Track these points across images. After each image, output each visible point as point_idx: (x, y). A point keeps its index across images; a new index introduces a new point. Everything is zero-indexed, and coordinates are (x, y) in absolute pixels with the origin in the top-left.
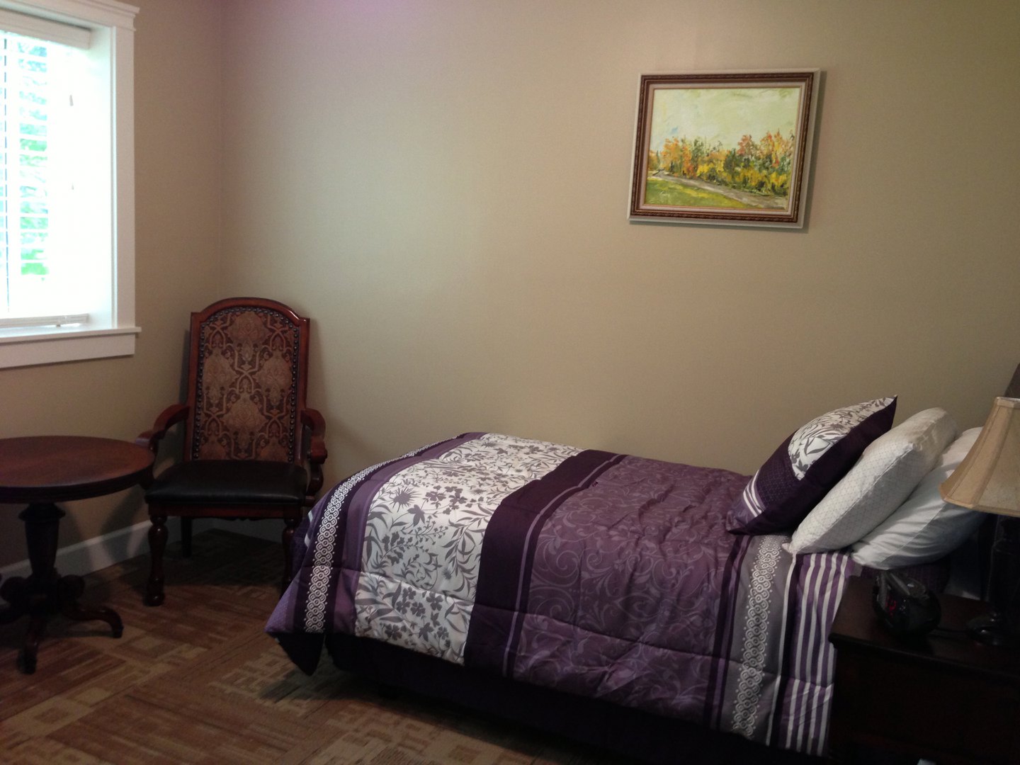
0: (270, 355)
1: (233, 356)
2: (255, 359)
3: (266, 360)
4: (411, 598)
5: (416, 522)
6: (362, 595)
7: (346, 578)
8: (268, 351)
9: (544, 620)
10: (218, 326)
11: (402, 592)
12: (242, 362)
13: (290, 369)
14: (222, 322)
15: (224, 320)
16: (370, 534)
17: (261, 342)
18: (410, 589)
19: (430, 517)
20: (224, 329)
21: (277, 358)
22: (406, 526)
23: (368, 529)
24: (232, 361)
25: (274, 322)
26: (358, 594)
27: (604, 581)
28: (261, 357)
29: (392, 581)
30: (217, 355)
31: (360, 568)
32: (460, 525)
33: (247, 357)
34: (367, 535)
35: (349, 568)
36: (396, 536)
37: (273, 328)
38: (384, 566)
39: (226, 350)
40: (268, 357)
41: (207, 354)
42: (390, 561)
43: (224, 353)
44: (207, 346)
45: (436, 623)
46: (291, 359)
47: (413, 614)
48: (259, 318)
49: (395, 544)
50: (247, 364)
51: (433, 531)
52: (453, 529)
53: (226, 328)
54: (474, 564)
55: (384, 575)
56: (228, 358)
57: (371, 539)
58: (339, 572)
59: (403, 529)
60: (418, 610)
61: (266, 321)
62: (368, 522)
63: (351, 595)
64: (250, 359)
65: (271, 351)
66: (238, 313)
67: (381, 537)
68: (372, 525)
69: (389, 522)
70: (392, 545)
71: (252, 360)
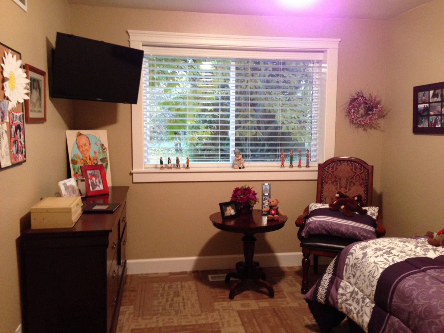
0: (354, 184)
1: (337, 184)
2: (347, 186)
3: (352, 186)
4: (357, 296)
5: (362, 259)
6: (340, 291)
7: (337, 281)
8: (353, 182)
9: (398, 321)
10: (330, 171)
11: (355, 292)
12: (341, 187)
13: (364, 191)
14: (332, 169)
15: (333, 168)
16: (347, 262)
17: (350, 178)
18: (357, 291)
19: (368, 258)
20: (332, 172)
21: (357, 185)
22: (359, 260)
23: (347, 260)
24: (337, 186)
25: (356, 168)
26: (339, 290)
27: (423, 308)
28: (350, 185)
29: (352, 286)
30: (329, 184)
31: (342, 278)
32: (377, 263)
33: (343, 185)
34: (346, 262)
35: (339, 277)
36: (355, 264)
37: (355, 171)
38: (350, 279)
39: (333, 181)
40: (353, 185)
41: (325, 183)
42: (352, 276)
43: (333, 183)
44: (325, 180)
45: (362, 310)
46: (364, 186)
47: (356, 303)
48: (349, 167)
49: (355, 268)
50: (343, 188)
51: (366, 264)
52: (374, 264)
53: (333, 172)
54: (375, 283)
55: (350, 283)
56: (334, 185)
57: (348, 265)
58: (335, 278)
59: (358, 261)
60: (358, 302)
61: (352, 168)
62: (348, 257)
63: (337, 290)
64: (344, 186)
65: (354, 182)
66: (339, 164)
67: (351, 264)
68: (349, 258)
69: (354, 257)
70: (354, 269)
71: (345, 186)
